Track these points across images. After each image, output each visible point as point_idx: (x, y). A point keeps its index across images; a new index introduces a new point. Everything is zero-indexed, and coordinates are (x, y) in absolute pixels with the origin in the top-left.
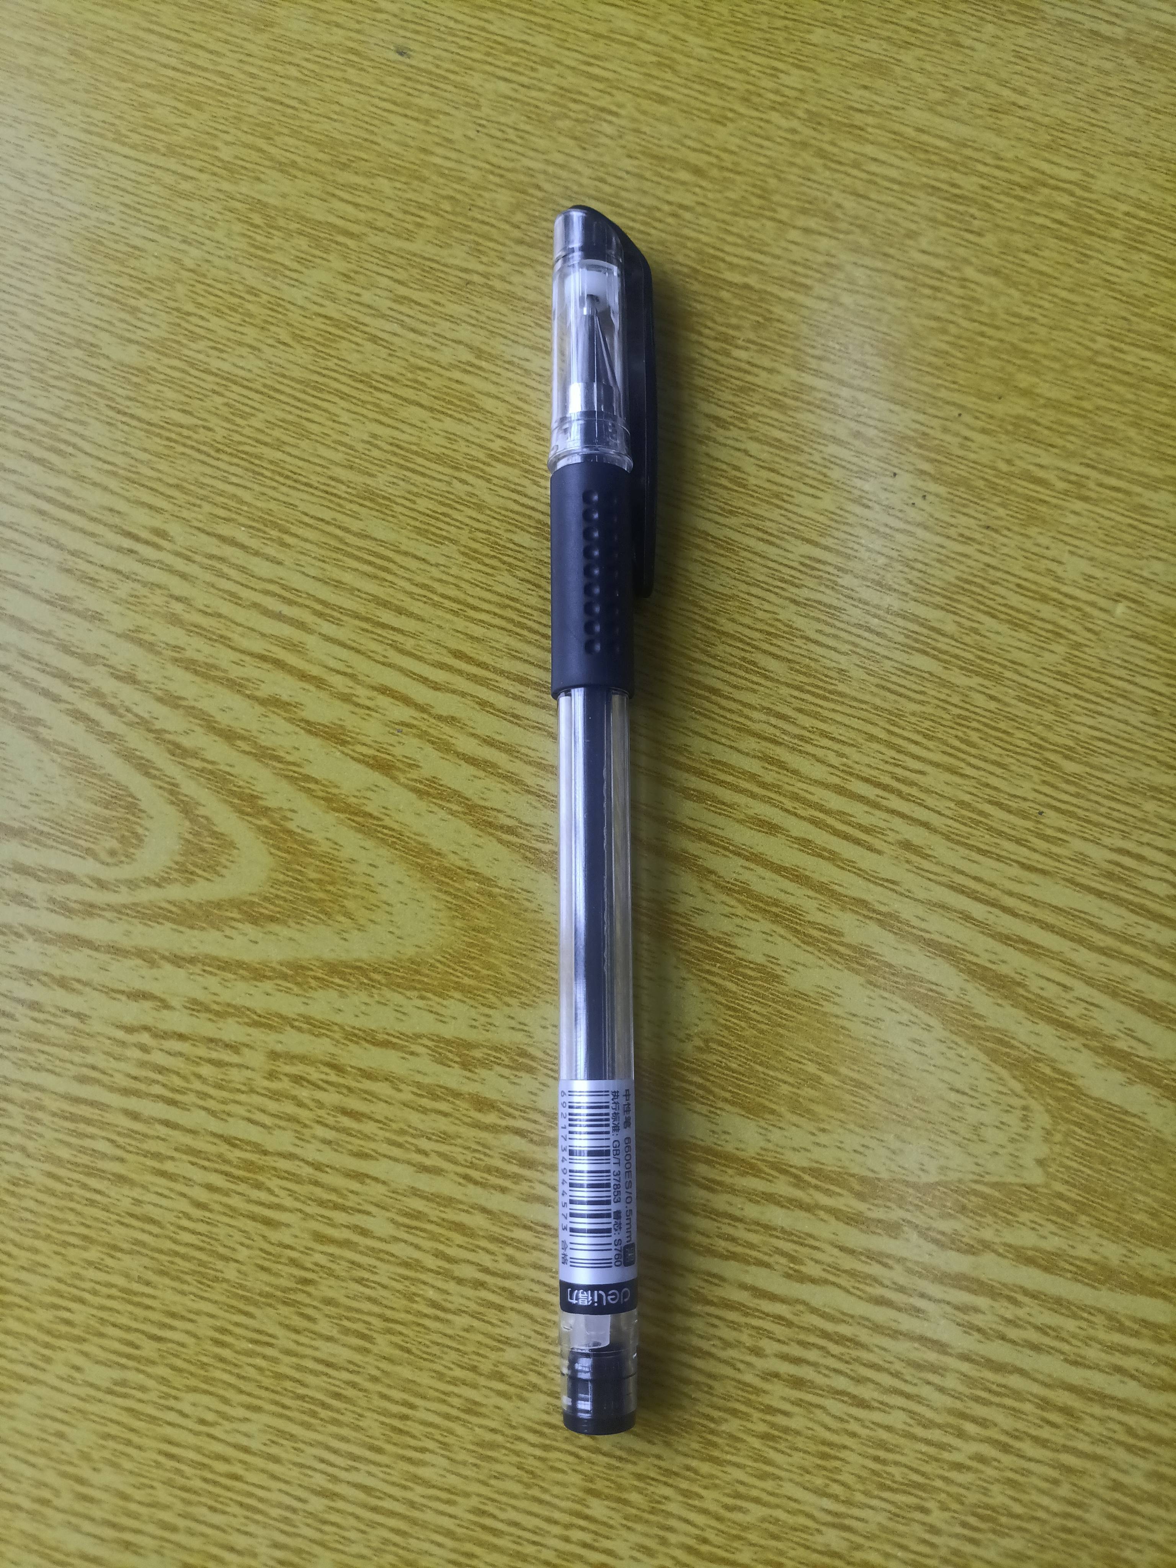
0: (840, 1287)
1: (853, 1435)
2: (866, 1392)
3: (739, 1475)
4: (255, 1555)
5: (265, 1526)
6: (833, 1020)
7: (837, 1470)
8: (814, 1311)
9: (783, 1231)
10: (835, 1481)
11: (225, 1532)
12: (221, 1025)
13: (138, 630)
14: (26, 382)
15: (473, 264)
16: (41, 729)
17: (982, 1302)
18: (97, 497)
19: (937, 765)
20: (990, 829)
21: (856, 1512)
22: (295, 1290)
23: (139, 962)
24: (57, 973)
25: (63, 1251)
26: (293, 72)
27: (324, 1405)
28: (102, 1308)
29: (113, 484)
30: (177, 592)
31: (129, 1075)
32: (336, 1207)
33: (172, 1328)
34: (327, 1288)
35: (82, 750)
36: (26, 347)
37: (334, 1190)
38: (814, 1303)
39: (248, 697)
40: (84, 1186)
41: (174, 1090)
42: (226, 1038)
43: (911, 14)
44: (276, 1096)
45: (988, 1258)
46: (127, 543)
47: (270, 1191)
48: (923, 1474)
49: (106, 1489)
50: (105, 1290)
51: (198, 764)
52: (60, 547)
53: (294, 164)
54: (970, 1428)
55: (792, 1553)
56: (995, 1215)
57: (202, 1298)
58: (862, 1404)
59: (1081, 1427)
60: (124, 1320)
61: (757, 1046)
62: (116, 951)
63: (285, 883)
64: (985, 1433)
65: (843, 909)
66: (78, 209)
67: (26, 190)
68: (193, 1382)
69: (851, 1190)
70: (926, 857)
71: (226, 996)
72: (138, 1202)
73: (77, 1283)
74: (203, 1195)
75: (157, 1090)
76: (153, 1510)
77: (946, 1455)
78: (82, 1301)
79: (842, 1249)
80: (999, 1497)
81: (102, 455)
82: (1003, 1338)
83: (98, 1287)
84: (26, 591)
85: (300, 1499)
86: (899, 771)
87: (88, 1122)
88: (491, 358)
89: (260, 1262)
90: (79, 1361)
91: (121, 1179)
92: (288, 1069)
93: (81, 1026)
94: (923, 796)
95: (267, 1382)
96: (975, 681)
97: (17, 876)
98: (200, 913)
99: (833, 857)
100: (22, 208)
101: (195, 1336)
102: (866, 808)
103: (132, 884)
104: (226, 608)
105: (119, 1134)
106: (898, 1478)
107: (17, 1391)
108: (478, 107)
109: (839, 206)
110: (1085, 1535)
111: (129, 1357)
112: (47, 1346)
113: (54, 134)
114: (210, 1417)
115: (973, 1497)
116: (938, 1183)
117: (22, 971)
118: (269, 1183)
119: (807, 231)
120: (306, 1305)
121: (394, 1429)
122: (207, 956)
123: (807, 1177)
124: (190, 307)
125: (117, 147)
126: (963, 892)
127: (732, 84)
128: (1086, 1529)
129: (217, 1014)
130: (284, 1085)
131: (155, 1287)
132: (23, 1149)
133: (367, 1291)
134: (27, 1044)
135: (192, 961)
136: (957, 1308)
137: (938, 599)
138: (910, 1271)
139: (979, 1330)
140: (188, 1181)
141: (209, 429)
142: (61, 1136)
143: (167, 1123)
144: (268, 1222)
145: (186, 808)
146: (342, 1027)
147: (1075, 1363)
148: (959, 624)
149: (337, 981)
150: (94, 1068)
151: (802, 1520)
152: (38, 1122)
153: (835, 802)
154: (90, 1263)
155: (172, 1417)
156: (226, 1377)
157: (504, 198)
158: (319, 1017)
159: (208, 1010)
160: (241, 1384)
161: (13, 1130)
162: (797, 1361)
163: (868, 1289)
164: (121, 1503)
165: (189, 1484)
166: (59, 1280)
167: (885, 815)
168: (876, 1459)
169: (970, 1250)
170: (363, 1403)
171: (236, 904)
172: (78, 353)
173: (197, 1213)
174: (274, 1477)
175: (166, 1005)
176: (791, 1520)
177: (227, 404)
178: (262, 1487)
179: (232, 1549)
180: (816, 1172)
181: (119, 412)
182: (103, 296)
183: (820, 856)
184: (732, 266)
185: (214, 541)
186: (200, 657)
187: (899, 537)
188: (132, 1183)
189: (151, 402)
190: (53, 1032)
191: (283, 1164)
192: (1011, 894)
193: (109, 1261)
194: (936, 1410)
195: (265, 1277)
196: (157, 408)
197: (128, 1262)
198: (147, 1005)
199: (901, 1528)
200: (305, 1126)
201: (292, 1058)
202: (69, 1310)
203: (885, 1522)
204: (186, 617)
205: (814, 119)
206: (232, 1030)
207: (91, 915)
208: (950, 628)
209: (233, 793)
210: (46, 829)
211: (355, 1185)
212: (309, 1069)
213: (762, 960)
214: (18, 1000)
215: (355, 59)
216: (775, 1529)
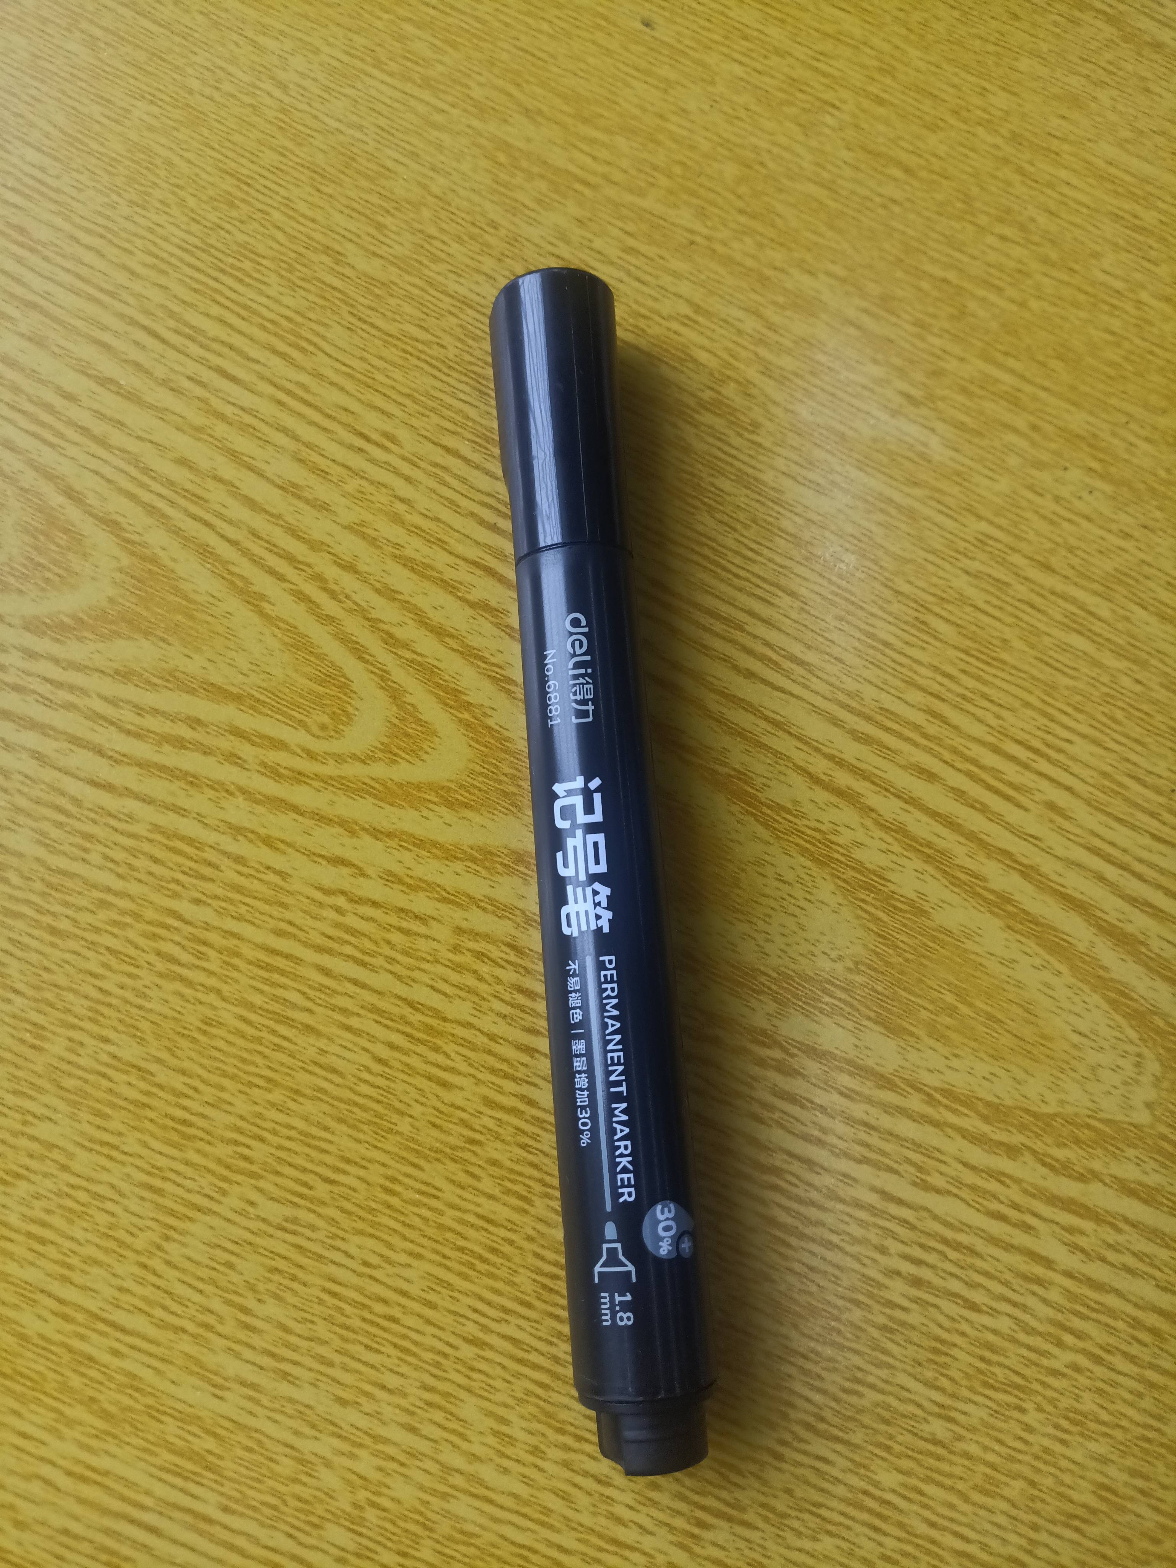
0: (961, 1199)
1: (963, 1334)
2: (977, 1297)
3: (856, 1360)
4: (405, 1395)
5: (416, 1368)
6: (972, 957)
7: (946, 1366)
8: (935, 1217)
9: (914, 1143)
10: (943, 1375)
11: (377, 1369)
12: (412, 897)
13: (363, 524)
14: (273, 279)
15: (698, 227)
16: (265, 605)
17: (1087, 1225)
18: (334, 397)
19: (1084, 736)
20: (1126, 799)
21: (961, 1406)
22: (463, 1149)
23: (341, 831)
24: (263, 831)
25: (248, 1090)
26: (545, 26)
27: (481, 1258)
28: (279, 1147)
29: (349, 385)
30: (401, 493)
31: (323, 934)
32: (506, 1076)
33: (345, 1172)
34: (493, 1149)
35: (302, 629)
36: (276, 246)
37: (506, 1061)
38: (938, 1211)
39: (460, 598)
40: (274, 1032)
41: (364, 953)
42: (416, 910)
43: (1108, 56)
44: (459, 968)
45: (1096, 1188)
46: (359, 442)
47: (447, 1055)
48: (1023, 1377)
49: (268, 1320)
50: (285, 1131)
51: (408, 655)
52: (296, 438)
53: (540, 112)
54: (1069, 1339)
55: (900, 1438)
56: (1106, 1149)
57: (376, 1147)
58: (974, 1307)
59: (1166, 1347)
60: (300, 1161)
61: (902, 973)
62: (320, 818)
63: (481, 774)
64: (1081, 1344)
65: (989, 857)
66: (337, 125)
67: (287, 100)
68: (360, 1225)
69: (978, 1113)
70: (1068, 818)
71: (420, 871)
72: (323, 1052)
73: (258, 1121)
74: (384, 1052)
75: (348, 950)
76: (312, 1344)
77: (1045, 1362)
78: (262, 1140)
79: (965, 1164)
80: (1089, 1403)
81: (341, 358)
82: (1103, 1260)
83: (278, 1128)
84: (260, 474)
85: (451, 1346)
86: (1049, 738)
87: (282, 973)
88: (708, 314)
89: (433, 1119)
90: (254, 1196)
91: (309, 1029)
92: (472, 945)
93: (281, 883)
94: (1070, 763)
95: (430, 1232)
96: (1123, 665)
97: (232, 738)
98: (400, 792)
99: (984, 809)
100: (281, 116)
101: (369, 1184)
102: (1018, 768)
103: (339, 759)
104: (446, 514)
105: (310, 987)
106: (1001, 1377)
107: (190, 1219)
108: (713, 83)
109: (1033, 220)
110: (1162, 1445)
111: (301, 1196)
112: (225, 1179)
113: (317, 51)
114: (374, 1260)
115: (1065, 1402)
116: (1056, 1115)
117: (230, 826)
118: (446, 1048)
119: (1003, 238)
120: (474, 1164)
121: (544, 1286)
122: (403, 832)
123: (937, 1096)
124: (433, 231)
125: (375, 72)
126: (1098, 854)
127: (943, 96)
128: (1164, 1441)
129: (409, 886)
130: (467, 959)
131: (333, 1133)
132: (218, 992)
133: (531, 1157)
134: (230, 895)
135: (390, 835)
136: (1063, 1228)
137: (1096, 587)
138: (1025, 1192)
139: (1083, 1251)
140: (372, 1038)
141: (442, 346)
142: (254, 983)
143: (355, 982)
144: (444, 1084)
145: (395, 694)
146: (523, 912)
147: (1165, 1289)
148: (1113, 611)
149: (522, 869)
150: (290, 923)
151: (912, 1409)
152: (236, 968)
153: (990, 759)
154: (273, 1105)
155: (338, 1257)
156: (392, 1224)
157: (731, 170)
158: (502, 900)
159: (401, 882)
160: (407, 1232)
161: (212, 973)
162: (918, 1262)
163: (985, 1203)
164: (282, 1334)
165: (348, 1322)
166: (242, 1118)
167: (1034, 777)
168: (982, 1359)
169: (1081, 1178)
170: (517, 1259)
171: (432, 787)
172: (324, 258)
173: (377, 1068)
174: (429, 1322)
175: (363, 874)
176: (902, 1408)
177: (461, 326)
178: (418, 1331)
179: (383, 1387)
180: (948, 1093)
181: (360, 319)
182: (353, 209)
183: (972, 807)
184: (933, 260)
185: (439, 450)
186: (418, 557)
187: (1065, 525)
188: (318, 1034)
189: (389, 314)
190: (256, 886)
191: (460, 1031)
192: (1141, 861)
193: (291, 1104)
194: (1039, 1320)
195: (435, 1133)
196: (395, 320)
197: (309, 1107)
198: (345, 871)
199: (1000, 1424)
200: (484, 999)
201: (476, 935)
202: (248, 1147)
203: (986, 1417)
204: (408, 517)
205: (1016, 138)
206: (422, 904)
207: (299, 782)
208: (1105, 613)
209: (439, 686)
210: (263, 698)
211: (525, 1059)
212: (490, 947)
213: (913, 896)
214: (224, 853)
215: (604, 23)
216: (886, 1414)
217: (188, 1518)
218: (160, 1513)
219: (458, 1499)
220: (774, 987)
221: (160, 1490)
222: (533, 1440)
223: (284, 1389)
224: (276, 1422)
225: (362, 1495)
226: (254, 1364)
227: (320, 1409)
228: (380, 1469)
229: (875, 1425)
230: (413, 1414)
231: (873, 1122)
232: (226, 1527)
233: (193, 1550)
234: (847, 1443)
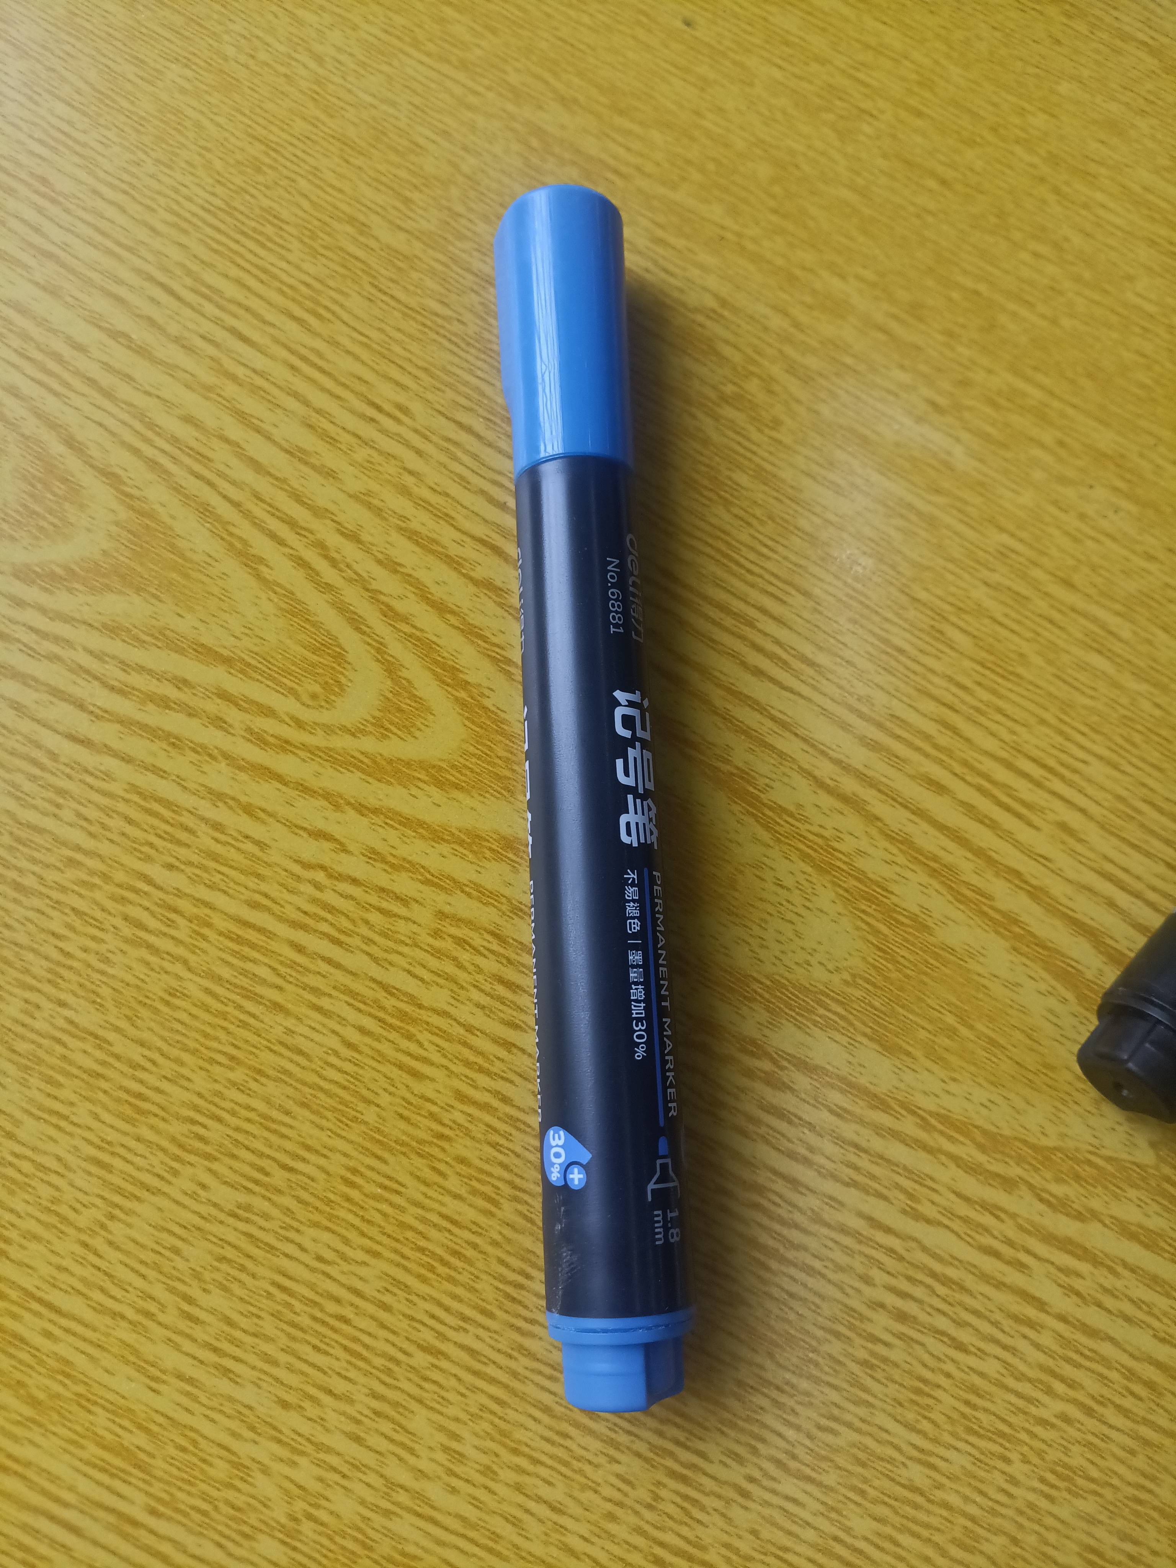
0: (953, 1231)
1: (948, 1375)
2: (964, 1336)
3: (834, 1396)
4: (351, 1401)
5: (367, 1374)
6: (976, 977)
7: (929, 1408)
8: (925, 1249)
9: (905, 1168)
10: (925, 1417)
11: (325, 1373)
12: (394, 877)
13: (369, 493)
14: (295, 245)
15: (728, 222)
16: (263, 568)
17: (1084, 1267)
18: (347, 364)
19: (1100, 758)
20: (1142, 826)
21: (941, 1451)
22: (431, 1143)
23: (325, 803)
24: (244, 799)
25: (208, 1067)
26: (586, 19)
27: (442, 1261)
28: (237, 1129)
29: (365, 355)
30: (410, 466)
31: (299, 909)
32: (481, 1070)
33: (304, 1160)
34: (462, 1147)
35: (299, 595)
36: (300, 213)
37: (481, 1053)
38: (926, 1242)
39: (464, 575)
40: (239, 1007)
41: (341, 931)
42: (398, 891)
43: (1149, 86)
44: (438, 954)
45: (1095, 1228)
46: (371, 412)
47: (420, 1044)
48: (1010, 1425)
49: (212, 1312)
50: (244, 1113)
51: (407, 629)
52: (307, 403)
53: (575, 101)
54: (1060, 1388)
55: (876, 1483)
56: (1106, 1188)
57: (339, 1136)
58: (961, 1347)
59: (1163, 1403)
60: (258, 1145)
61: (901, 989)
62: (305, 789)
63: (474, 755)
64: (1072, 1393)
65: (997, 874)
66: (369, 99)
67: (322, 72)
68: (316, 1217)
69: (973, 1140)
70: (1081, 841)
71: (404, 851)
72: (290, 1032)
73: (216, 1100)
74: (354, 1037)
75: (324, 927)
76: (257, 1341)
77: (1033, 1410)
78: (219, 1120)
79: (958, 1195)
80: (1077, 1458)
81: (358, 327)
82: (1099, 1305)
83: (237, 1108)
84: (268, 438)
85: (405, 1353)
86: (1064, 757)
87: (253, 946)
88: (735, 310)
89: (401, 1110)
90: (207, 1179)
91: (277, 1007)
92: (453, 931)
93: (260, 854)
94: (1084, 784)
95: (389, 1229)
96: (1144, 687)
97: (219, 701)
98: (389, 768)
99: (993, 825)
100: (316, 88)
101: (328, 1173)
102: (1030, 786)
103: (329, 730)
104: (455, 490)
105: (281, 963)
106: (985, 1424)
107: (138, 1199)
108: (751, 85)
109: (1066, 239)
110: (1155, 1508)
111: (256, 1182)
112: (177, 1159)
113: (355, 28)
114: (329, 1255)
115: (1053, 1455)
116: (1055, 1149)
117: (210, 791)
118: (420, 1037)
119: (1036, 255)
120: (439, 1160)
121: (508, 1296)
122: (390, 810)
123: (933, 1121)
124: (460, 209)
125: (413, 52)
126: (1111, 880)
127: (981, 112)
128: (1156, 1503)
129: (392, 866)
130: (447, 945)
131: (294, 1118)
132: (185, 962)
133: (501, 1157)
134: (204, 862)
135: (376, 811)
136: (1060, 1269)
137: (1118, 607)
138: (1021, 1228)
139: (1078, 1294)
140: (342, 1021)
141: (463, 323)
142: (224, 956)
143: (329, 961)
144: (416, 1074)
145: (391, 668)
146: (509, 900)
147: (1163, 1340)
148: (1135, 633)
149: (511, 855)
150: (266, 896)
151: (890, 1452)
152: (205, 938)
153: (1002, 774)
154: (234, 1084)
155: (290, 1249)
156: (351, 1218)
157: (764, 171)
158: (489, 887)
159: (384, 861)
160: (364, 1227)
161: (178, 942)
162: (905, 1296)
163: (977, 1237)
164: (226, 1328)
165: (297, 1319)
166: (200, 1095)
167: (1046, 796)
168: (967, 1403)
169: (1079, 1217)
170: (480, 1264)
171: (423, 765)
172: (349, 229)
173: (345, 1052)
174: (383, 1326)
175: (346, 851)
176: (879, 1449)
177: (482, 304)
178: (370, 1334)
179: (330, 1392)
180: (942, 1117)
181: (380, 290)
182: (382, 183)
183: (982, 822)
184: (965, 272)
185: (453, 426)
186: (423, 531)
187: (1090, 543)
188: (287, 1013)
189: (412, 288)
190: (233, 854)
191: (435, 1020)
192: (1154, 889)
193: (253, 1085)
194: (1029, 1365)
195: (403, 1125)
196: (416, 294)
197: (271, 1088)
198: (327, 845)
199: (982, 1474)
200: (462, 987)
201: (458, 921)
202: (205, 1127)
203: (967, 1465)
204: (416, 490)
205: (1053, 160)
206: (404, 884)
207: (285, 750)
208: (1126, 634)
209: (436, 662)
210: (253, 662)
211: (502, 1053)
212: (472, 934)
213: (916, 910)
214: (203, 819)
215: (644, 20)
216: (862, 1456)
217: (112, 1519)
218: (82, 1512)
219: (401, 1517)
220: (767, 996)
221: (84, 1486)
222: (485, 1459)
223: (224, 1386)
224: (213, 1421)
225: (300, 1506)
226: (195, 1358)
227: (261, 1410)
228: (321, 1480)
229: (850, 1467)
230: (358, 1422)
231: (864, 1144)
232: (152, 1532)
233: (114, 1553)
234: (819, 1484)
